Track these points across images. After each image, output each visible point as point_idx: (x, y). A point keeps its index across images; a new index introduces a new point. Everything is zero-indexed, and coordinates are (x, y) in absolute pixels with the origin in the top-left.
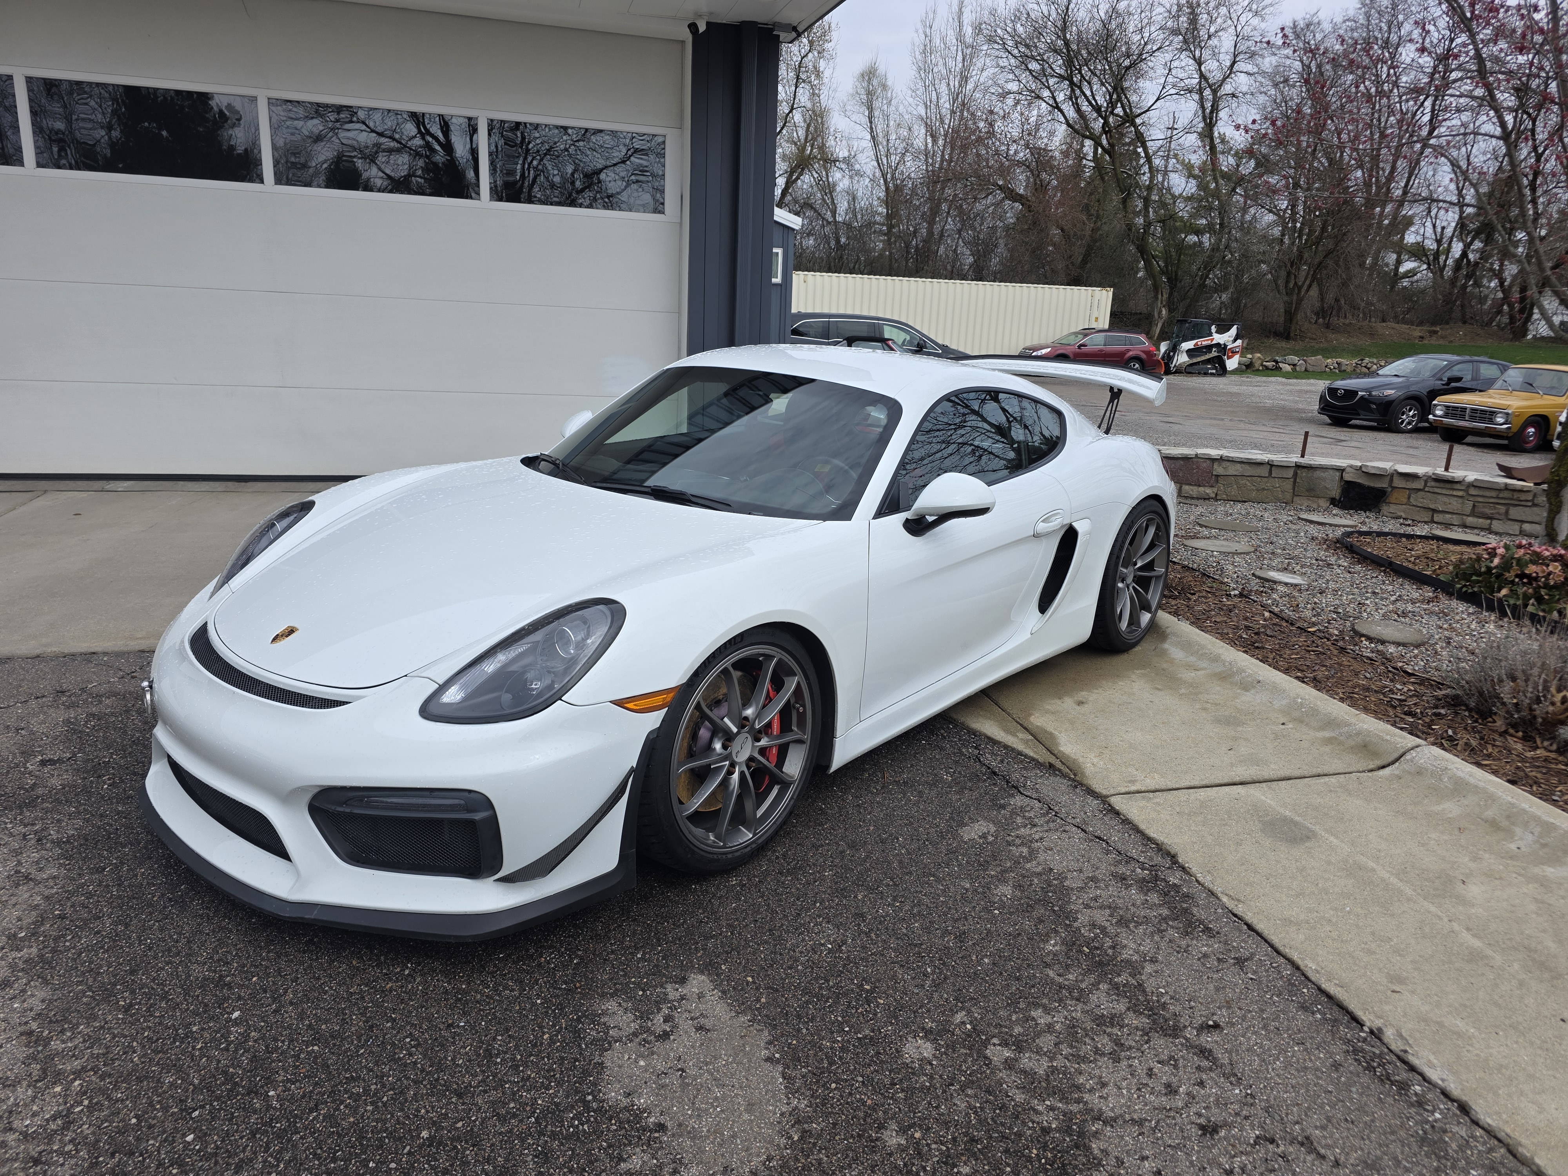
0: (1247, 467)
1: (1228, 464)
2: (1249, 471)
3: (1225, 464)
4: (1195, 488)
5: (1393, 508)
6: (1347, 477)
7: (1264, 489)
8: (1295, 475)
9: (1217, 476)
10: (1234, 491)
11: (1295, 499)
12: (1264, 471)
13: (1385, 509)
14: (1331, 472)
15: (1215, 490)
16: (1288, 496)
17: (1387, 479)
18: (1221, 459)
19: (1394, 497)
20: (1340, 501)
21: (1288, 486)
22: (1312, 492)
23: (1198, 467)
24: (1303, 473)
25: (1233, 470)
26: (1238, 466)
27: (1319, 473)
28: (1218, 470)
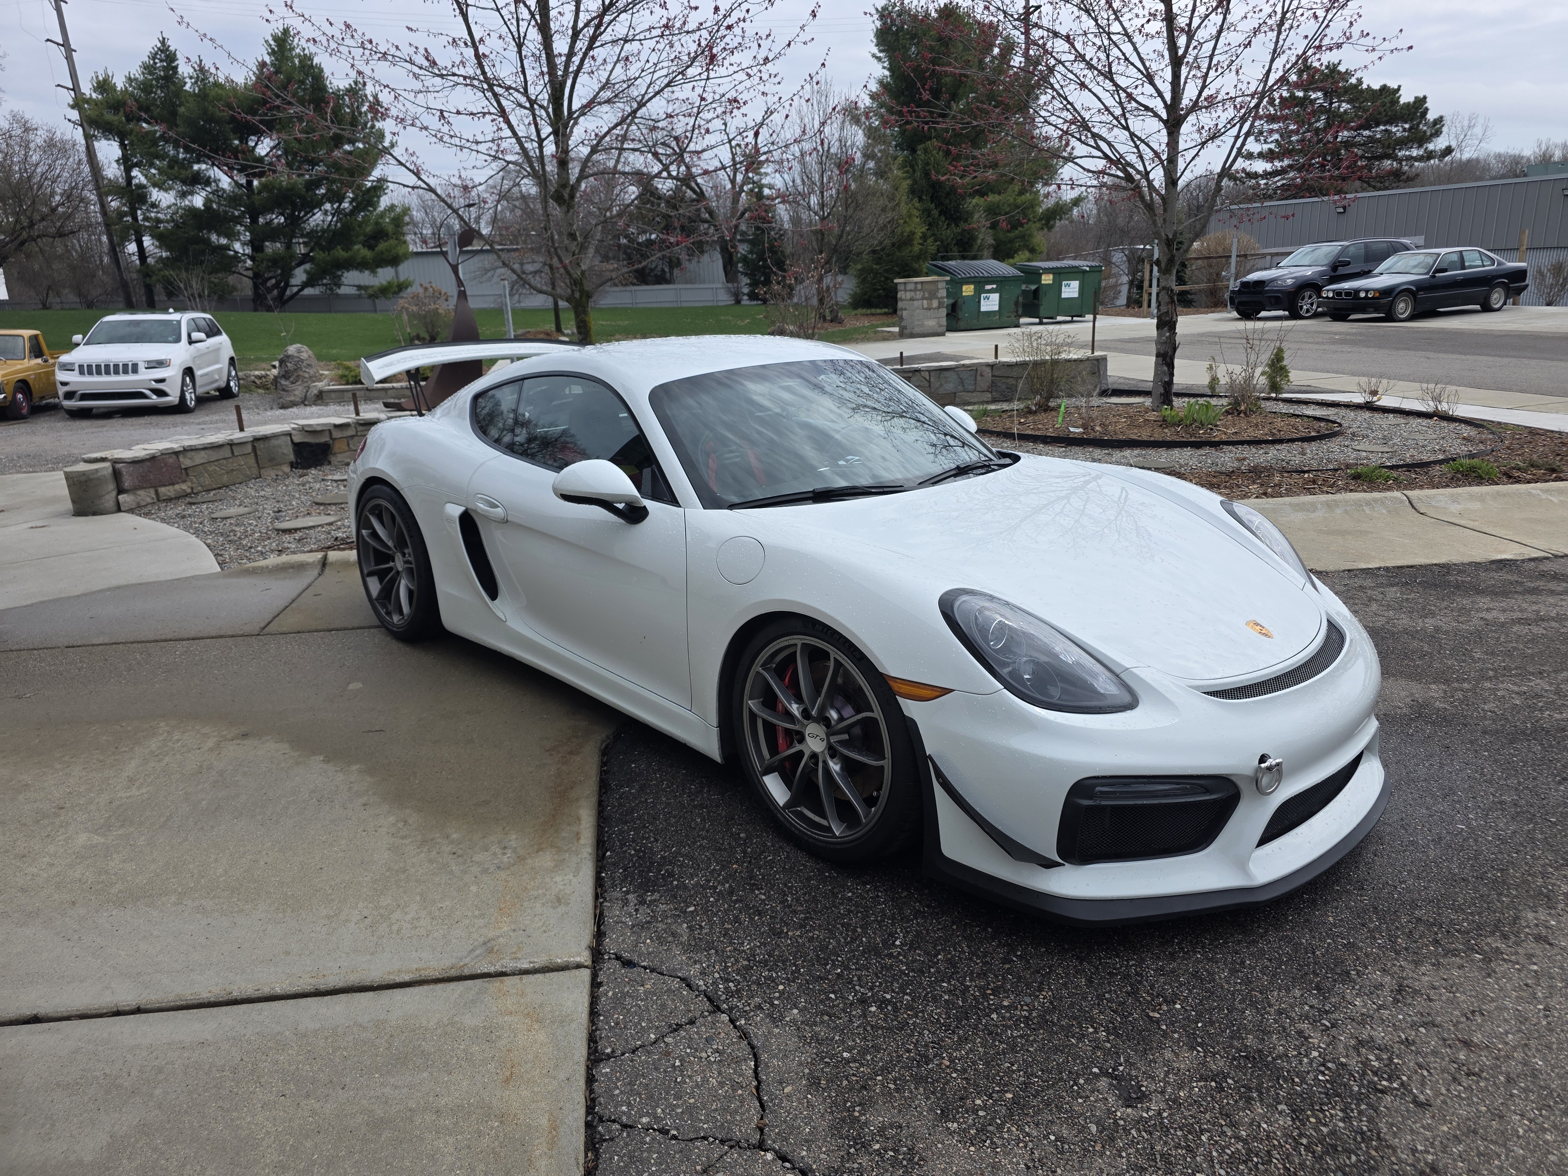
0: (210, 452)
1: (193, 453)
2: (214, 455)
3: (189, 454)
4: (170, 488)
5: (340, 457)
6: (297, 439)
7: (232, 470)
8: (254, 448)
9: (186, 469)
10: (207, 481)
11: (262, 471)
12: (226, 452)
13: (333, 459)
14: (283, 438)
15: (189, 484)
16: (255, 471)
17: (327, 433)
18: (186, 450)
19: (338, 447)
20: (297, 463)
21: (252, 461)
22: (274, 461)
23: (166, 465)
24: (260, 445)
25: (200, 458)
26: (203, 453)
27: (274, 442)
28: (186, 462)
